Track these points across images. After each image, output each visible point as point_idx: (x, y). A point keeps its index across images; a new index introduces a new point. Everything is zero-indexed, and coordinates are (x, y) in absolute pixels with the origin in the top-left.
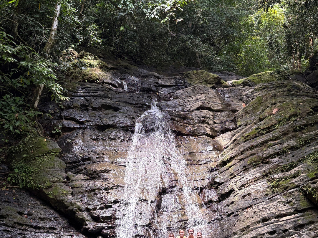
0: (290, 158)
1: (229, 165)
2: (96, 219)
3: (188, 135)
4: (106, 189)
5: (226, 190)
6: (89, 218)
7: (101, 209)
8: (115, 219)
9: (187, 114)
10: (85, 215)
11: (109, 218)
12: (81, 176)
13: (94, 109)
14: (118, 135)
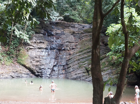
0: (84, 60)
1: (71, 60)
2: (38, 72)
3: (63, 50)
4: (41, 65)
5: (69, 66)
6: (36, 72)
7: (39, 70)
8: (42, 72)
9: (63, 44)
10: (35, 71)
11: (41, 72)
12: (34, 62)
13: (38, 43)
14: (44, 50)
